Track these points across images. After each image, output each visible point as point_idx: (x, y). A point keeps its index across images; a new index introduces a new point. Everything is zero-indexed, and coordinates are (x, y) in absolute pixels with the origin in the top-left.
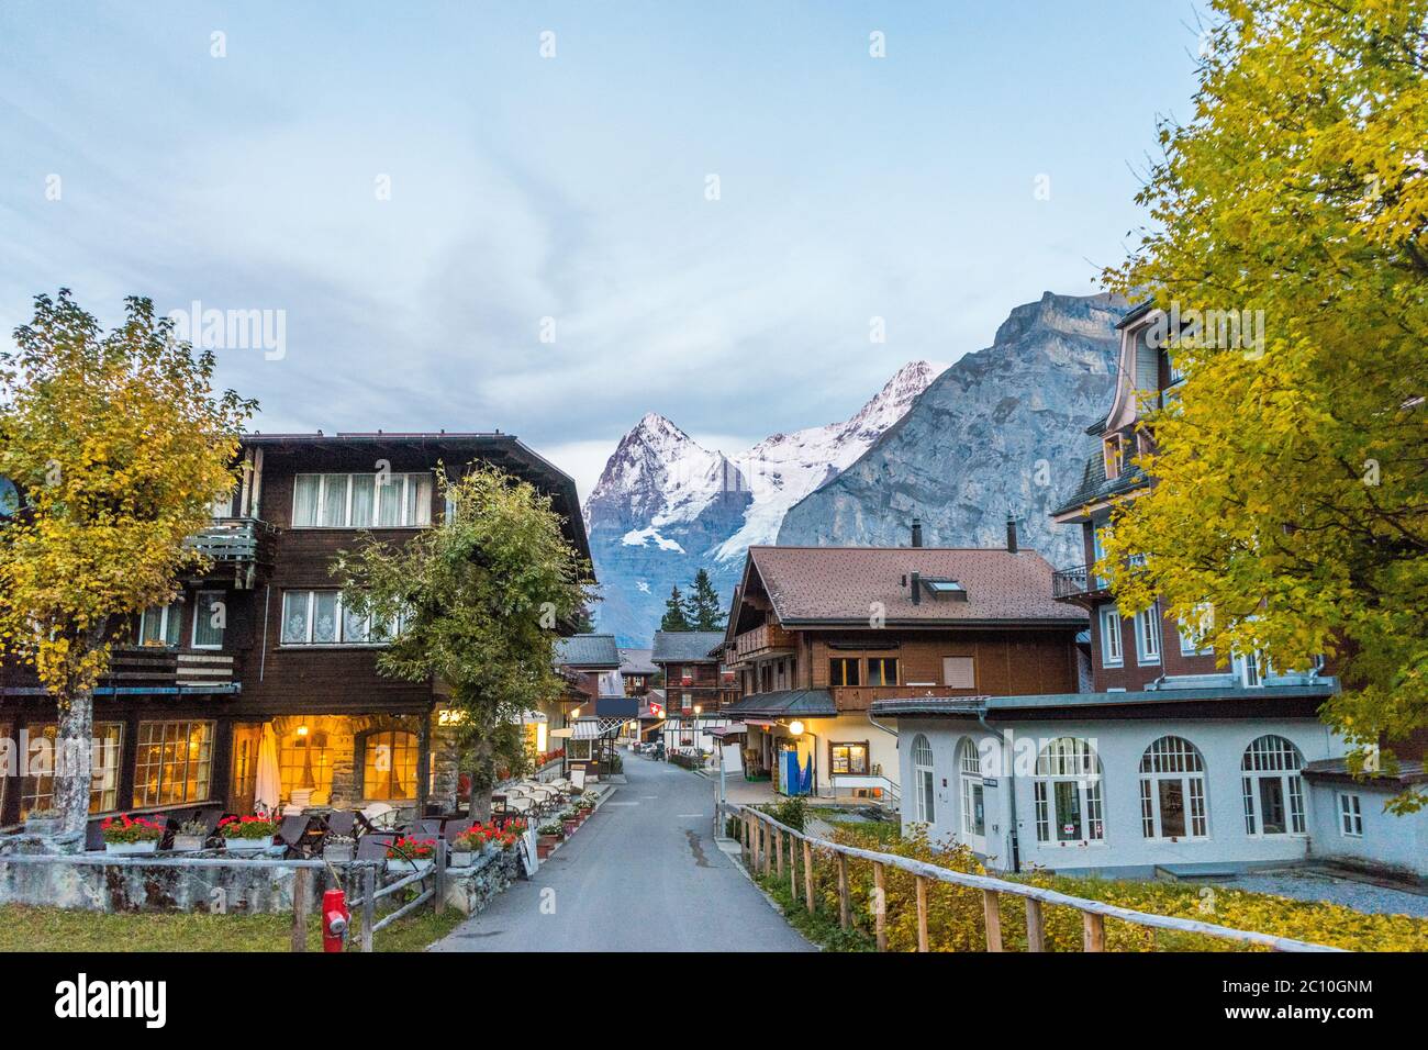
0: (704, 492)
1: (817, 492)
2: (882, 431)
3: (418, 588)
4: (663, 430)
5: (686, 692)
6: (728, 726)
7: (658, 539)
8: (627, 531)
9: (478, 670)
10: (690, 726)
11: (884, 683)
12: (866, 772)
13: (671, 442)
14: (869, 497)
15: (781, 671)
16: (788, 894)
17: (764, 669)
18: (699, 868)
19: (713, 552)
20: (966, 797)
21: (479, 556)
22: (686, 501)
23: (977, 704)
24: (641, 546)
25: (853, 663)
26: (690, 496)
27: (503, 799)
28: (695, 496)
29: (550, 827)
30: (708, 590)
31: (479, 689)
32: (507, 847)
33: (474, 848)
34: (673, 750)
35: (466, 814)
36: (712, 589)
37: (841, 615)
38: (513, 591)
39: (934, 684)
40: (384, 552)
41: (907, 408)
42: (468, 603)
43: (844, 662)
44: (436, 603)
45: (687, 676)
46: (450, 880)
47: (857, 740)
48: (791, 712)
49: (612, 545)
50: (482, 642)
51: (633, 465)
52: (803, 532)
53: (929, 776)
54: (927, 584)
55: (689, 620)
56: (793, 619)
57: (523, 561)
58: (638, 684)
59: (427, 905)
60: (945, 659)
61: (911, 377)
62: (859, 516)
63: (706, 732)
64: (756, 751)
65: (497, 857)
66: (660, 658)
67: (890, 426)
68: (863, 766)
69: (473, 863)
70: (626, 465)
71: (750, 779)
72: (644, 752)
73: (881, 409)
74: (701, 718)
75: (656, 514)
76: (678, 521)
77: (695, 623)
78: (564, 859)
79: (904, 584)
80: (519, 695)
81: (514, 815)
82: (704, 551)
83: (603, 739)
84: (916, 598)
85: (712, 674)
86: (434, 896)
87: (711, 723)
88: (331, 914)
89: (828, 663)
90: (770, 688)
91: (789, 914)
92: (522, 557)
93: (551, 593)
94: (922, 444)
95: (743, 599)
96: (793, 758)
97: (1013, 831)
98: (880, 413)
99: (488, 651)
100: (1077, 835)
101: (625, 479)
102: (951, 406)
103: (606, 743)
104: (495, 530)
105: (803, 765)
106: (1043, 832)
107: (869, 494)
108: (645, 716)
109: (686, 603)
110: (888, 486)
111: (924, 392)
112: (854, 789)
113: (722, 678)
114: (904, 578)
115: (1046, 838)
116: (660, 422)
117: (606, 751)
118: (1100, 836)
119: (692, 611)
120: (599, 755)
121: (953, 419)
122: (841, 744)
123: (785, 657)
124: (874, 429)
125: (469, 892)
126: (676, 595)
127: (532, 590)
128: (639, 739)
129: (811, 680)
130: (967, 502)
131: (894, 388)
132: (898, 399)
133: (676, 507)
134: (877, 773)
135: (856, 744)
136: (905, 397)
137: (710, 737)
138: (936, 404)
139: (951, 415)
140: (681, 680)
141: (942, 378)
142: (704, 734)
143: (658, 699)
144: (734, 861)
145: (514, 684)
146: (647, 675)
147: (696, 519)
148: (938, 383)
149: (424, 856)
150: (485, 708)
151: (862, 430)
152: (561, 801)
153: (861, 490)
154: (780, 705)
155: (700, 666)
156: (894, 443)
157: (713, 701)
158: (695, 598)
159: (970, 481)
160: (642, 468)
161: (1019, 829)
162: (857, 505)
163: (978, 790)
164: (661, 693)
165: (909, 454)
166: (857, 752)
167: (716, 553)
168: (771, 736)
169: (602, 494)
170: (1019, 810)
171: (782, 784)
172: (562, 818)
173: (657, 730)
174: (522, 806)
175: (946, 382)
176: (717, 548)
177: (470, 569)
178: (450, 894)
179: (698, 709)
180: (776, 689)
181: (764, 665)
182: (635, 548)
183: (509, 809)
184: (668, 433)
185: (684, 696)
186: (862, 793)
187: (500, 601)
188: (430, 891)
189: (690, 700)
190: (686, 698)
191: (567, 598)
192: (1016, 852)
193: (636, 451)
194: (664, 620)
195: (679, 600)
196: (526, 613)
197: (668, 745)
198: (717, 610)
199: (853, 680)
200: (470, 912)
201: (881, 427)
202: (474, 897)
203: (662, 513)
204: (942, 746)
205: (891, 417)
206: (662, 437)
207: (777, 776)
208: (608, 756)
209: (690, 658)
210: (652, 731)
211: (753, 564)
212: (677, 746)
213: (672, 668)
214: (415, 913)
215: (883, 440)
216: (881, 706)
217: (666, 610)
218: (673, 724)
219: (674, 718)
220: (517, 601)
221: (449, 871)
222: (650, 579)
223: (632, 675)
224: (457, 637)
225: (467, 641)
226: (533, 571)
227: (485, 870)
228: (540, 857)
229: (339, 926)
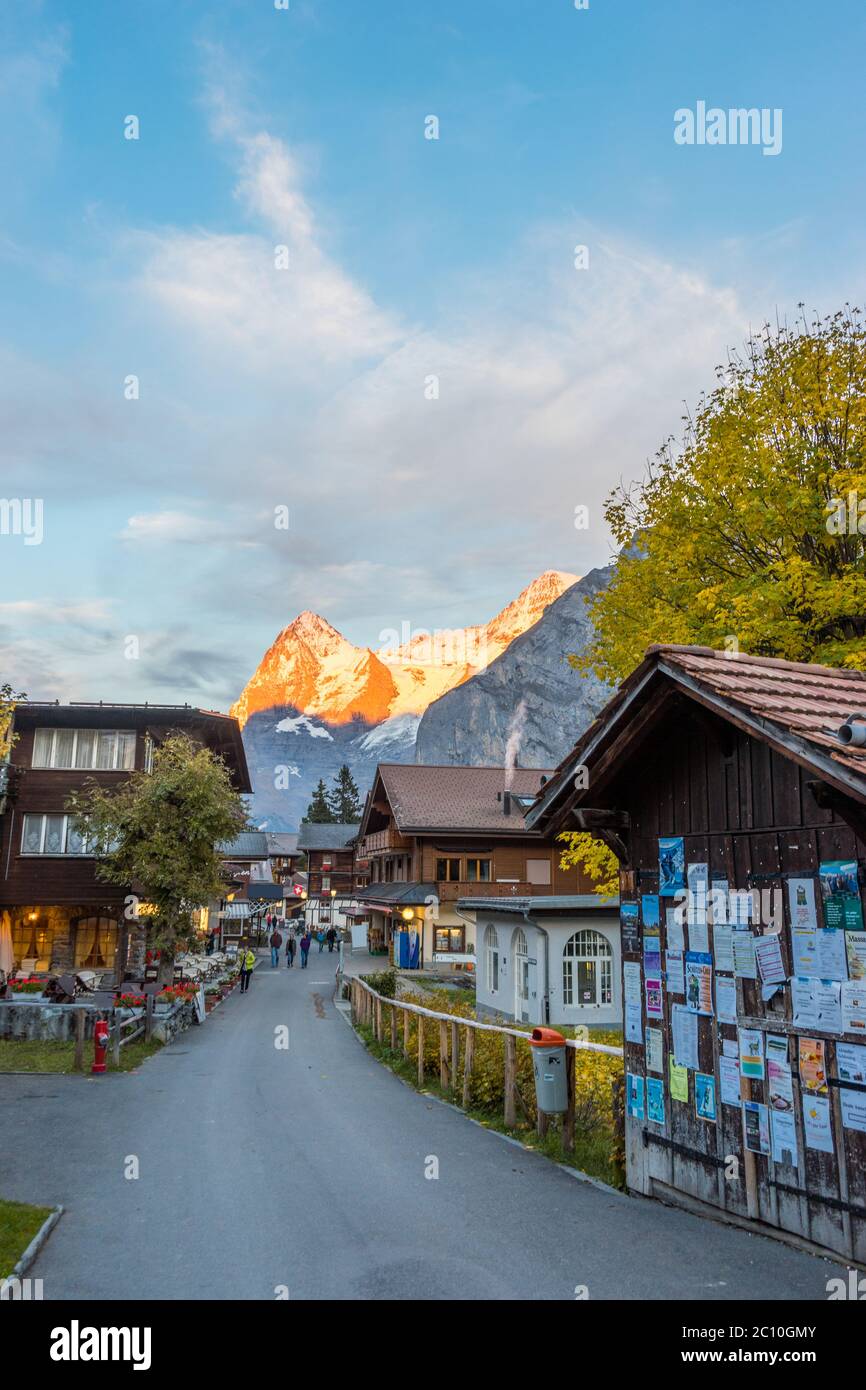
0: (352, 688)
1: (456, 689)
2: (517, 635)
3: (128, 820)
4: (318, 627)
5: (326, 876)
6: (357, 907)
7: (310, 727)
8: (281, 719)
9: (169, 879)
10: (328, 905)
11: (478, 879)
12: (462, 950)
13: (325, 638)
14: (503, 696)
15: (400, 866)
16: (370, 1034)
17: (387, 863)
18: (318, 1020)
19: (359, 740)
20: (518, 969)
21: (173, 799)
22: (337, 693)
23: (524, 905)
24: (293, 733)
25: (455, 863)
26: (340, 688)
27: (180, 968)
28: (344, 689)
29: (213, 990)
30: (350, 784)
31: (169, 891)
32: (187, 1001)
33: (169, 1001)
34: (312, 927)
35: (154, 979)
36: (354, 782)
37: (447, 824)
38: (196, 824)
39: (518, 881)
40: (105, 796)
41: (539, 616)
42: (164, 832)
43: (448, 862)
44: (141, 831)
45: (327, 862)
46: (155, 1021)
47: (458, 925)
48: (405, 902)
49: (266, 731)
50: (172, 859)
51: (288, 658)
52: (442, 725)
53: (496, 955)
54: (517, 800)
55: (332, 810)
56: (409, 827)
57: (203, 803)
58: (285, 865)
59: (141, 1037)
60: (529, 861)
61: (544, 587)
62: (493, 712)
63: (342, 911)
64: (379, 931)
65: (181, 1009)
66: (303, 846)
67: (524, 631)
68: (460, 945)
69: (169, 1010)
70: (282, 658)
71: (373, 954)
72: (287, 928)
73: (516, 615)
74: (336, 898)
75: (309, 704)
76: (329, 711)
77: (337, 812)
78: (222, 1013)
79: (499, 800)
80: (196, 896)
81: (187, 980)
82: (351, 739)
83: (253, 917)
84: (507, 811)
85: (349, 861)
86: (144, 1031)
87: (346, 904)
88: (100, 1035)
89: (435, 863)
90: (391, 880)
91: (368, 1045)
92: (202, 801)
93: (222, 825)
94: (552, 648)
95: (372, 806)
96: (405, 938)
97: (546, 997)
98: (515, 619)
99: (176, 865)
100: (593, 1000)
101: (281, 671)
102: (579, 615)
103: (255, 920)
104: (184, 781)
105: (413, 940)
106: (568, 999)
107: (503, 692)
108: (291, 895)
109: (330, 794)
110: (520, 686)
111: (555, 602)
112: (452, 964)
113: (357, 866)
114: (499, 794)
115: (570, 1002)
116: (315, 619)
117: (255, 927)
118: (609, 1001)
119: (336, 802)
120: (249, 931)
121: (580, 627)
122: (443, 927)
123: (403, 855)
124: (509, 632)
125: (166, 1029)
126: (321, 787)
127: (209, 824)
128: (284, 916)
129: (421, 875)
130: (590, 702)
131: (528, 597)
132: (532, 607)
133: (327, 698)
134: (471, 950)
135: (455, 928)
136: (538, 605)
137: (345, 917)
138: (565, 613)
139: (577, 623)
140: (321, 865)
141: (571, 590)
142: (340, 913)
143: (301, 882)
144: (344, 1015)
145: (193, 889)
146: (293, 858)
147: (345, 710)
148: (568, 594)
149: (138, 1005)
150: (172, 904)
151: (499, 634)
152: (218, 970)
153: (495, 688)
154: (396, 894)
155: (338, 854)
156: (526, 647)
157: (346, 885)
158: (338, 791)
159: (593, 684)
160: (297, 661)
161: (551, 996)
162: (492, 702)
163: (526, 966)
164: (303, 875)
165: (540, 658)
166: (455, 933)
167: (363, 741)
168: (390, 919)
169: (260, 684)
170: (551, 980)
171: (395, 958)
172: (221, 983)
173: (300, 908)
174: (191, 973)
175: (574, 594)
176: (363, 737)
177: (164, 805)
178: (154, 1030)
179: (334, 893)
180: (395, 881)
181: (388, 860)
182: (288, 735)
183: (184, 976)
184: (322, 630)
185: (324, 879)
186: (459, 967)
187: (185, 830)
188: (142, 1028)
189: (329, 883)
190: (326, 881)
191: (233, 829)
192: (548, 1011)
193: (291, 645)
194: (310, 809)
195: (324, 792)
196: (204, 839)
197: (308, 921)
198: (357, 801)
199: (455, 877)
200: (167, 1041)
201: (515, 632)
202: (169, 1032)
203: (314, 703)
204: (504, 933)
205: (524, 622)
206: (317, 633)
207: (392, 952)
208: (257, 931)
209: (330, 847)
210: (295, 909)
211: (380, 778)
212: (316, 922)
213: (315, 855)
214: (132, 1042)
215: (517, 644)
216: (464, 902)
217: (312, 800)
218: (314, 904)
219: (314, 898)
220: (198, 831)
221: (154, 1015)
222: (300, 764)
223: (280, 856)
224: (155, 854)
225: (162, 858)
226: (209, 811)
227: (175, 1015)
228: (206, 1011)
229: (105, 1041)
